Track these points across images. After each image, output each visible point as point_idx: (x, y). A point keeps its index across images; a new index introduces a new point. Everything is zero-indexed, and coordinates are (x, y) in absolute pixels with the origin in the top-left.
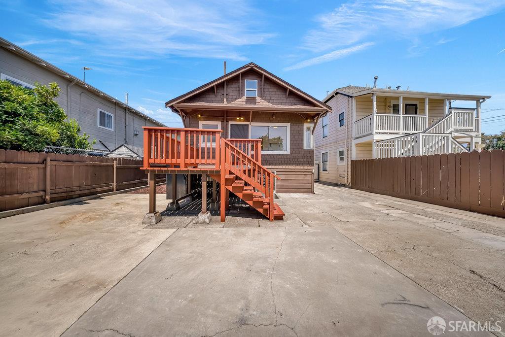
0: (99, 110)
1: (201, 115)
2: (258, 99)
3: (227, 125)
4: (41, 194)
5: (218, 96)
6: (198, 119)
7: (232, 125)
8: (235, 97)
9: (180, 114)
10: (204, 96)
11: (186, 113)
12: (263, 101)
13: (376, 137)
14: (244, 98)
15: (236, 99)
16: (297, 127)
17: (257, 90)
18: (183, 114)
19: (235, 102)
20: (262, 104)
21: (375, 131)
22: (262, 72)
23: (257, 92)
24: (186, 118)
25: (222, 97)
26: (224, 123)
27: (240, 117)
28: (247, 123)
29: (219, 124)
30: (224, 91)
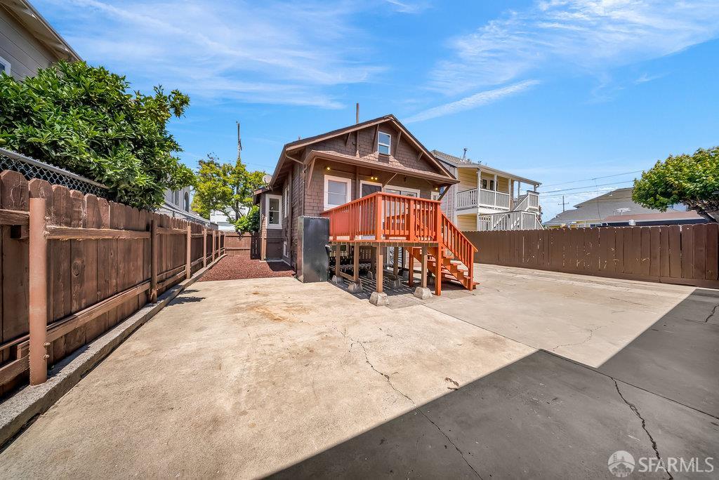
1: (330, 169)
2: (391, 158)
3: (358, 184)
5: (348, 146)
6: (323, 172)
8: (367, 150)
12: (395, 160)
13: (481, 211)
14: (377, 154)
19: (367, 157)
20: (395, 164)
21: (479, 205)
22: (401, 128)
23: (389, 149)
25: (353, 147)
26: (354, 181)
27: (374, 177)
28: (380, 185)
29: (349, 181)
30: (356, 141)
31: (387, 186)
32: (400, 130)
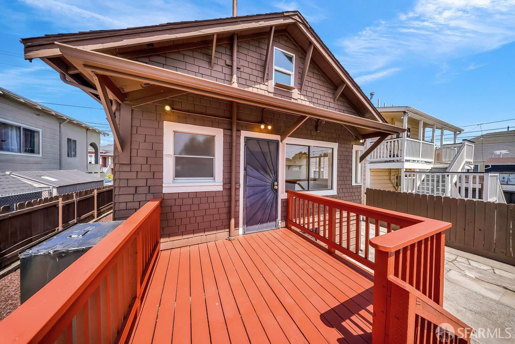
1: (172, 108)
2: (295, 93)
5: (217, 68)
6: (160, 117)
7: (247, 139)
9: (100, 92)
10: (181, 57)
11: (122, 96)
14: (272, 84)
15: (256, 82)
17: (293, 73)
18: (111, 96)
21: (405, 158)
22: (313, 39)
23: (292, 78)
24: (118, 109)
25: (227, 70)
26: (228, 132)
27: (266, 125)
28: (277, 137)
29: (218, 135)
30: (232, 60)
31: (288, 140)
32: (311, 43)
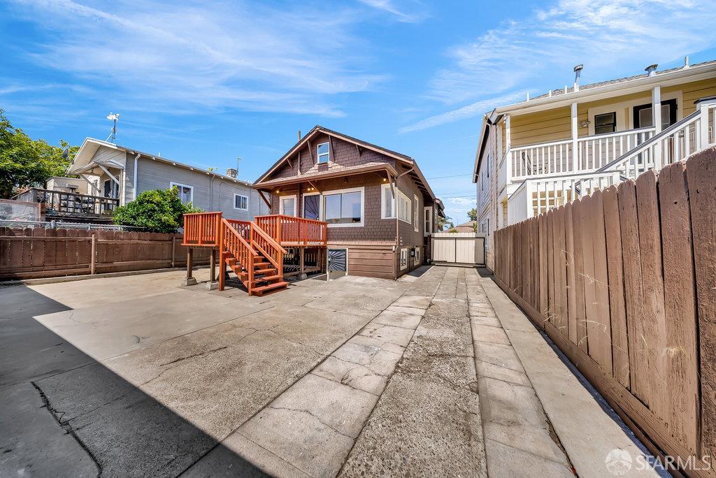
0: (235, 195)
1: (281, 191)
2: (330, 164)
3: (301, 197)
4: (169, 261)
5: (292, 170)
6: (278, 196)
7: (305, 197)
8: (308, 166)
12: (335, 164)
14: (316, 166)
15: (309, 168)
16: (373, 190)
17: (329, 153)
19: (309, 172)
20: (335, 168)
22: (328, 133)
23: (329, 156)
27: (311, 188)
